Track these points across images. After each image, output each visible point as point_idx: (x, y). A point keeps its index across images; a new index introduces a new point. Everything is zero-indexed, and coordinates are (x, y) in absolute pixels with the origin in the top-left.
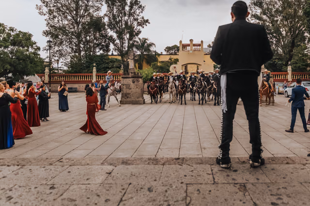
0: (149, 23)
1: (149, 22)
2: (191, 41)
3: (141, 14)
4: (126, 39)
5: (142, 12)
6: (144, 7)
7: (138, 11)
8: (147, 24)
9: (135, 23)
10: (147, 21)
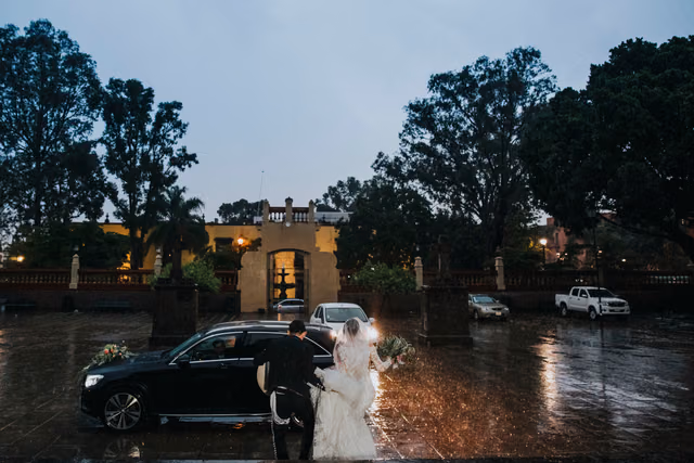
0: (197, 162)
1: (197, 159)
2: (289, 201)
3: (178, 139)
4: (142, 190)
5: (181, 137)
6: (185, 126)
7: (172, 134)
8: (192, 163)
9: (166, 160)
10: (193, 157)
